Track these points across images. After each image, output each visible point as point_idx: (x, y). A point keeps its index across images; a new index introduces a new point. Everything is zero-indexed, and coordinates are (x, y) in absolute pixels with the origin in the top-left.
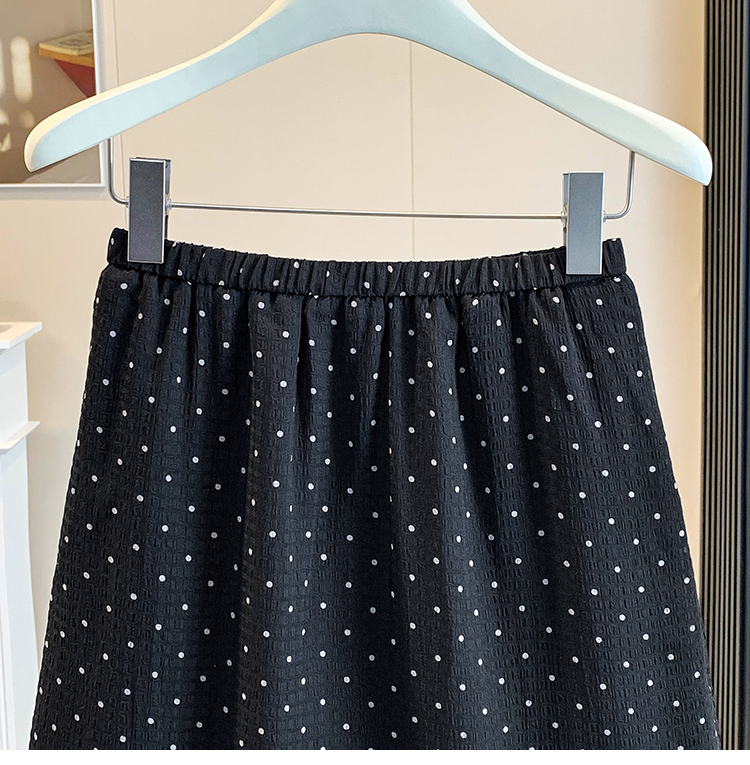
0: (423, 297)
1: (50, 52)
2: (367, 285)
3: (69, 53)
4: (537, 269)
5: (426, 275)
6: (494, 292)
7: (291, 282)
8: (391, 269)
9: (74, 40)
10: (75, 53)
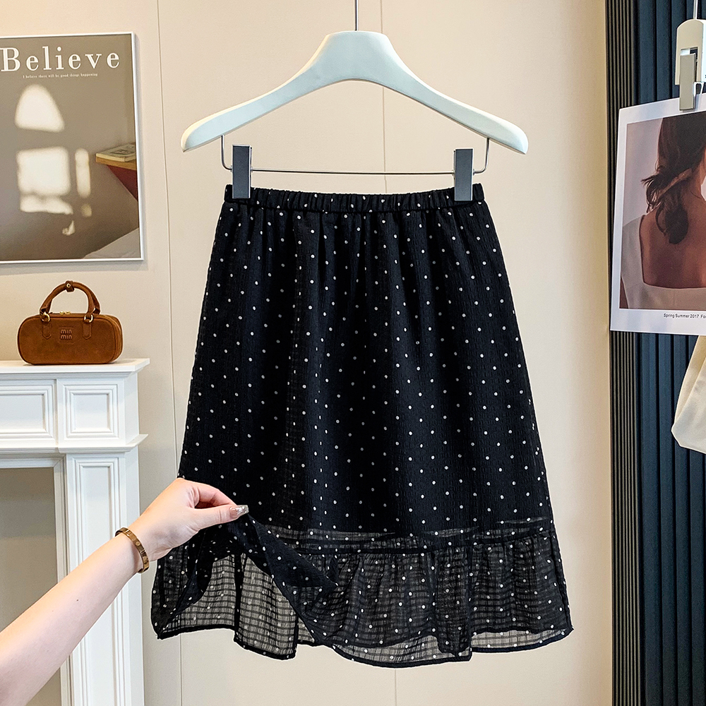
0: (381, 212)
1: (105, 160)
2: (352, 206)
3: (118, 160)
4: (440, 198)
5: (383, 201)
6: (418, 210)
7: (313, 205)
8: (364, 198)
9: (121, 151)
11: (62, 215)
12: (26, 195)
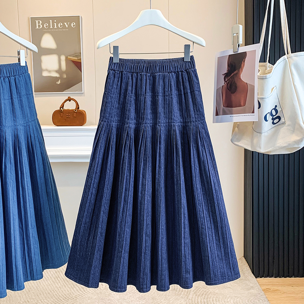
1: (71, 59)
3: (75, 59)
9: (76, 55)
10: (77, 59)
11: (56, 77)
12: (44, 70)
